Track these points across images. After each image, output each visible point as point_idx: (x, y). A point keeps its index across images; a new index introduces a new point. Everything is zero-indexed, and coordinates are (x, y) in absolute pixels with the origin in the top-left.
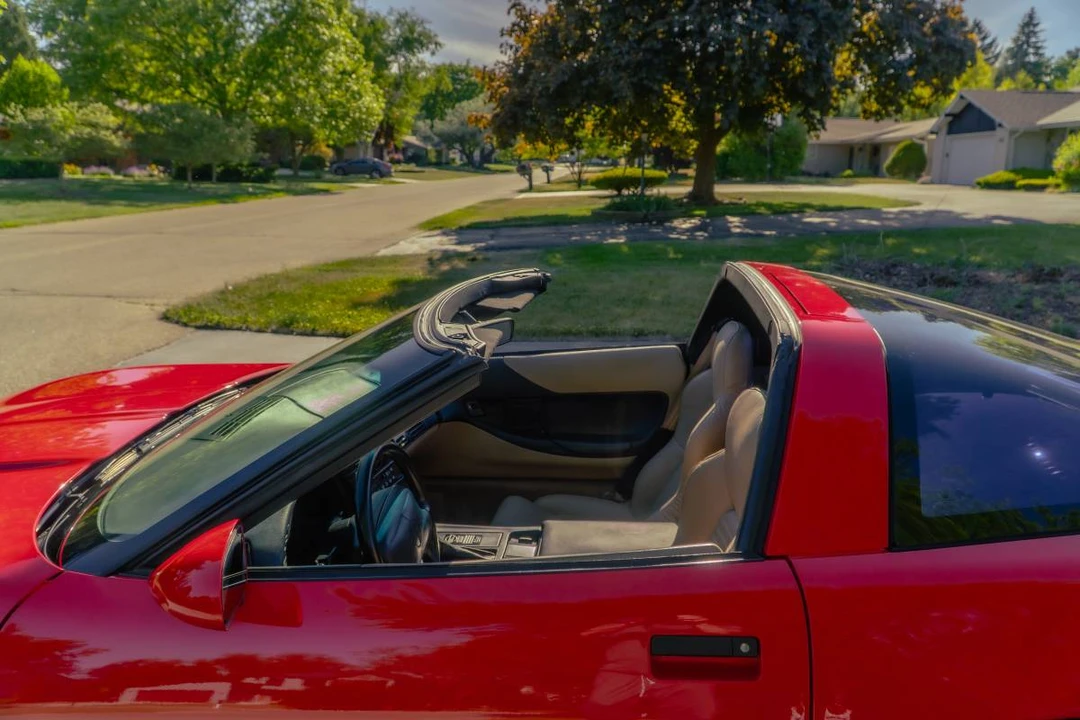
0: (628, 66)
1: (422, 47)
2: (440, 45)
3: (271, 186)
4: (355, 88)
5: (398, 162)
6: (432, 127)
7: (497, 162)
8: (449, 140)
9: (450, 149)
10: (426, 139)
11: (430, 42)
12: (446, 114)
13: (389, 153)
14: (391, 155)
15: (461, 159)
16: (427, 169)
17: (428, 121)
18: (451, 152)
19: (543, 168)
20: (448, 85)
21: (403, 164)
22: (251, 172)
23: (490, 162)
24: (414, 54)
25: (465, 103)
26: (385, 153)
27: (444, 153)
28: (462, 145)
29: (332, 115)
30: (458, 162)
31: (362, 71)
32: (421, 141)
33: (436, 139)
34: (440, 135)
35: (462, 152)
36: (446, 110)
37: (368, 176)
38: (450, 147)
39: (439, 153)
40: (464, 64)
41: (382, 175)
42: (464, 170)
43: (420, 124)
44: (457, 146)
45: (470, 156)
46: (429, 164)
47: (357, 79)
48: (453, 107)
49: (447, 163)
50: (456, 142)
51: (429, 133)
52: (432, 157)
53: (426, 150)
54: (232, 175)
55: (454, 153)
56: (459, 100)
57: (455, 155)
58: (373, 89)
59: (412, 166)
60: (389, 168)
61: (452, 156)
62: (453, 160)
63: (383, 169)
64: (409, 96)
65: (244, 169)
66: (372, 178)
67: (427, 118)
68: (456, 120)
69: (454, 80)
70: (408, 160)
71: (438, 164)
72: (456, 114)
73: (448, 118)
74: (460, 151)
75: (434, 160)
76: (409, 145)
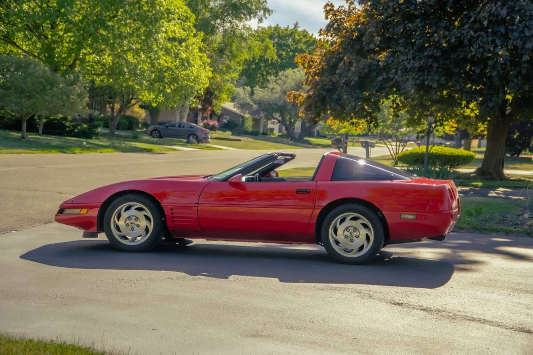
0: (413, 68)
1: (250, 14)
2: (269, 11)
3: (94, 141)
4: (184, 56)
5: (213, 128)
6: (252, 93)
7: (320, 136)
8: (268, 109)
9: (268, 119)
10: (243, 106)
11: (258, 8)
12: (268, 81)
13: (203, 118)
14: (205, 121)
15: (280, 131)
16: (243, 139)
17: (248, 88)
18: (269, 122)
19: (362, 143)
20: (272, 54)
21: (218, 132)
22: (75, 127)
23: (311, 135)
24: (240, 20)
25: (289, 71)
26: (199, 119)
27: (263, 121)
28: (282, 115)
29: (160, 79)
30: (276, 133)
31: (192, 40)
32: (239, 108)
33: (255, 106)
34: (259, 103)
35: (282, 122)
36: (269, 78)
37: (185, 140)
38: (269, 117)
39: (257, 122)
40: (292, 27)
41: (199, 140)
42: (282, 143)
43: (240, 90)
44: (277, 115)
45: (290, 127)
46: (246, 133)
47: (187, 47)
48: (276, 74)
49: (264, 134)
50: (276, 112)
51: (248, 100)
52: (249, 125)
53: (243, 117)
54: (55, 128)
55: (273, 123)
56: (283, 67)
57: (274, 126)
58: (201, 57)
59: (228, 134)
60: (206, 134)
61: (270, 126)
62: (272, 130)
63: (199, 134)
64: (233, 63)
65: (68, 124)
66: (188, 142)
67: (247, 84)
68: (278, 88)
69: (280, 46)
70: (225, 127)
71: (254, 134)
72: (280, 82)
73: (271, 86)
74: (279, 121)
75: (250, 129)
76: (226, 111)
